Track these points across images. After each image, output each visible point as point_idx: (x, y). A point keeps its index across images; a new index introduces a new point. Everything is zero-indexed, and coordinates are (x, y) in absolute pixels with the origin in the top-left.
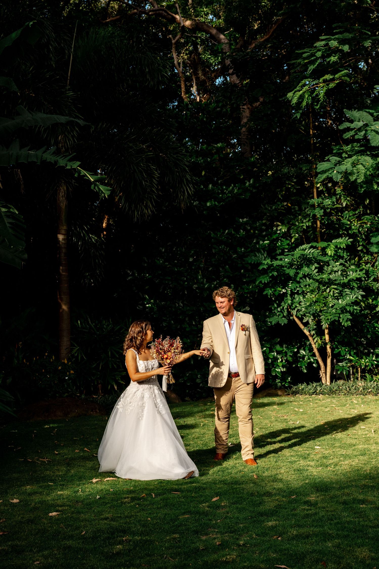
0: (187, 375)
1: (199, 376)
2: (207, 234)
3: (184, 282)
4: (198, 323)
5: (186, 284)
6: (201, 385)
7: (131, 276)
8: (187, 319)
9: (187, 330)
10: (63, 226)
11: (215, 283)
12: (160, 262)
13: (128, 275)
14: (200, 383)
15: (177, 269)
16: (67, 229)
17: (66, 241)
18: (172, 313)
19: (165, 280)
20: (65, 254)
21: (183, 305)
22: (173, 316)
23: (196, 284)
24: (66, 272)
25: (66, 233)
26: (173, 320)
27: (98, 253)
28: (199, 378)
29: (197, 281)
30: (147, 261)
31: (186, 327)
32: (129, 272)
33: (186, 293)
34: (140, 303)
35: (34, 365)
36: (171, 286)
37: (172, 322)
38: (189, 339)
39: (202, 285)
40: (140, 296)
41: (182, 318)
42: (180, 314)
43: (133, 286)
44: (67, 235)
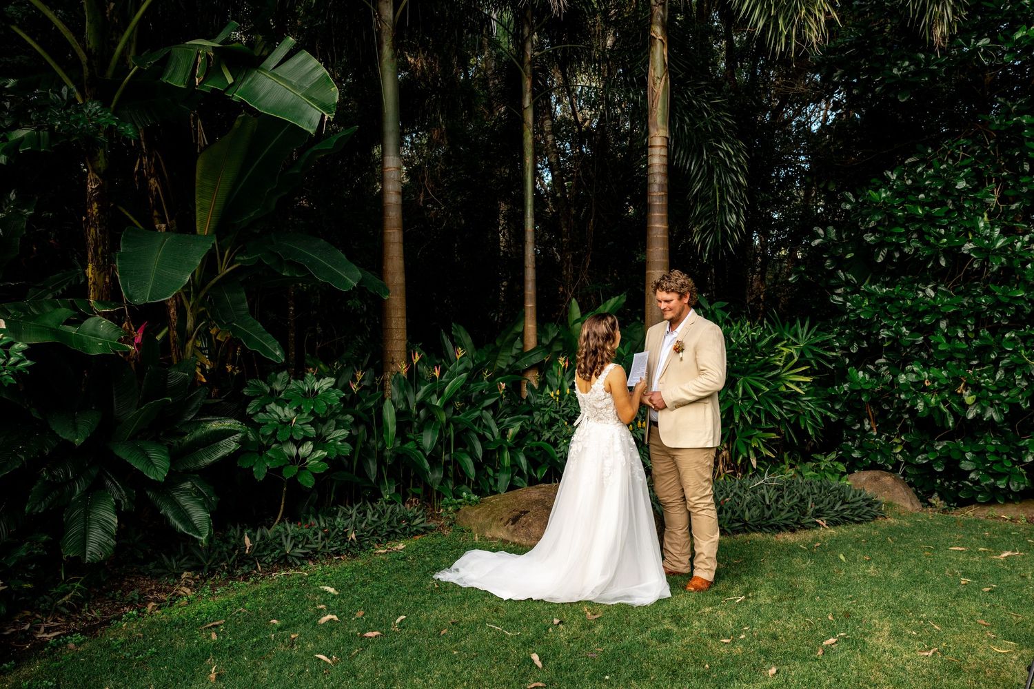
0: (938, 448)
1: (969, 455)
2: (1010, 123)
3: (939, 238)
4: (971, 335)
5: (944, 244)
6: (972, 475)
7: (820, 238)
8: (943, 324)
9: (941, 348)
10: (657, 130)
11: (1026, 238)
12: (880, 195)
13: (817, 236)
14: (970, 472)
15: (923, 209)
16: (667, 136)
17: (665, 160)
18: (908, 310)
19: (892, 234)
20: (661, 185)
21: (936, 295)
22: (906, 317)
23: (970, 241)
24: (662, 223)
25: (665, 144)
26: (907, 325)
27: (729, 181)
28: (967, 460)
29: (974, 234)
30: (853, 200)
31: (939, 341)
32: (821, 231)
33: (943, 263)
34: (839, 291)
35: (567, 404)
36: (906, 250)
37: (904, 329)
38: (945, 369)
39: (987, 242)
40: (839, 278)
41: (929, 322)
42: (925, 313)
43: (826, 259)
44: (668, 147)
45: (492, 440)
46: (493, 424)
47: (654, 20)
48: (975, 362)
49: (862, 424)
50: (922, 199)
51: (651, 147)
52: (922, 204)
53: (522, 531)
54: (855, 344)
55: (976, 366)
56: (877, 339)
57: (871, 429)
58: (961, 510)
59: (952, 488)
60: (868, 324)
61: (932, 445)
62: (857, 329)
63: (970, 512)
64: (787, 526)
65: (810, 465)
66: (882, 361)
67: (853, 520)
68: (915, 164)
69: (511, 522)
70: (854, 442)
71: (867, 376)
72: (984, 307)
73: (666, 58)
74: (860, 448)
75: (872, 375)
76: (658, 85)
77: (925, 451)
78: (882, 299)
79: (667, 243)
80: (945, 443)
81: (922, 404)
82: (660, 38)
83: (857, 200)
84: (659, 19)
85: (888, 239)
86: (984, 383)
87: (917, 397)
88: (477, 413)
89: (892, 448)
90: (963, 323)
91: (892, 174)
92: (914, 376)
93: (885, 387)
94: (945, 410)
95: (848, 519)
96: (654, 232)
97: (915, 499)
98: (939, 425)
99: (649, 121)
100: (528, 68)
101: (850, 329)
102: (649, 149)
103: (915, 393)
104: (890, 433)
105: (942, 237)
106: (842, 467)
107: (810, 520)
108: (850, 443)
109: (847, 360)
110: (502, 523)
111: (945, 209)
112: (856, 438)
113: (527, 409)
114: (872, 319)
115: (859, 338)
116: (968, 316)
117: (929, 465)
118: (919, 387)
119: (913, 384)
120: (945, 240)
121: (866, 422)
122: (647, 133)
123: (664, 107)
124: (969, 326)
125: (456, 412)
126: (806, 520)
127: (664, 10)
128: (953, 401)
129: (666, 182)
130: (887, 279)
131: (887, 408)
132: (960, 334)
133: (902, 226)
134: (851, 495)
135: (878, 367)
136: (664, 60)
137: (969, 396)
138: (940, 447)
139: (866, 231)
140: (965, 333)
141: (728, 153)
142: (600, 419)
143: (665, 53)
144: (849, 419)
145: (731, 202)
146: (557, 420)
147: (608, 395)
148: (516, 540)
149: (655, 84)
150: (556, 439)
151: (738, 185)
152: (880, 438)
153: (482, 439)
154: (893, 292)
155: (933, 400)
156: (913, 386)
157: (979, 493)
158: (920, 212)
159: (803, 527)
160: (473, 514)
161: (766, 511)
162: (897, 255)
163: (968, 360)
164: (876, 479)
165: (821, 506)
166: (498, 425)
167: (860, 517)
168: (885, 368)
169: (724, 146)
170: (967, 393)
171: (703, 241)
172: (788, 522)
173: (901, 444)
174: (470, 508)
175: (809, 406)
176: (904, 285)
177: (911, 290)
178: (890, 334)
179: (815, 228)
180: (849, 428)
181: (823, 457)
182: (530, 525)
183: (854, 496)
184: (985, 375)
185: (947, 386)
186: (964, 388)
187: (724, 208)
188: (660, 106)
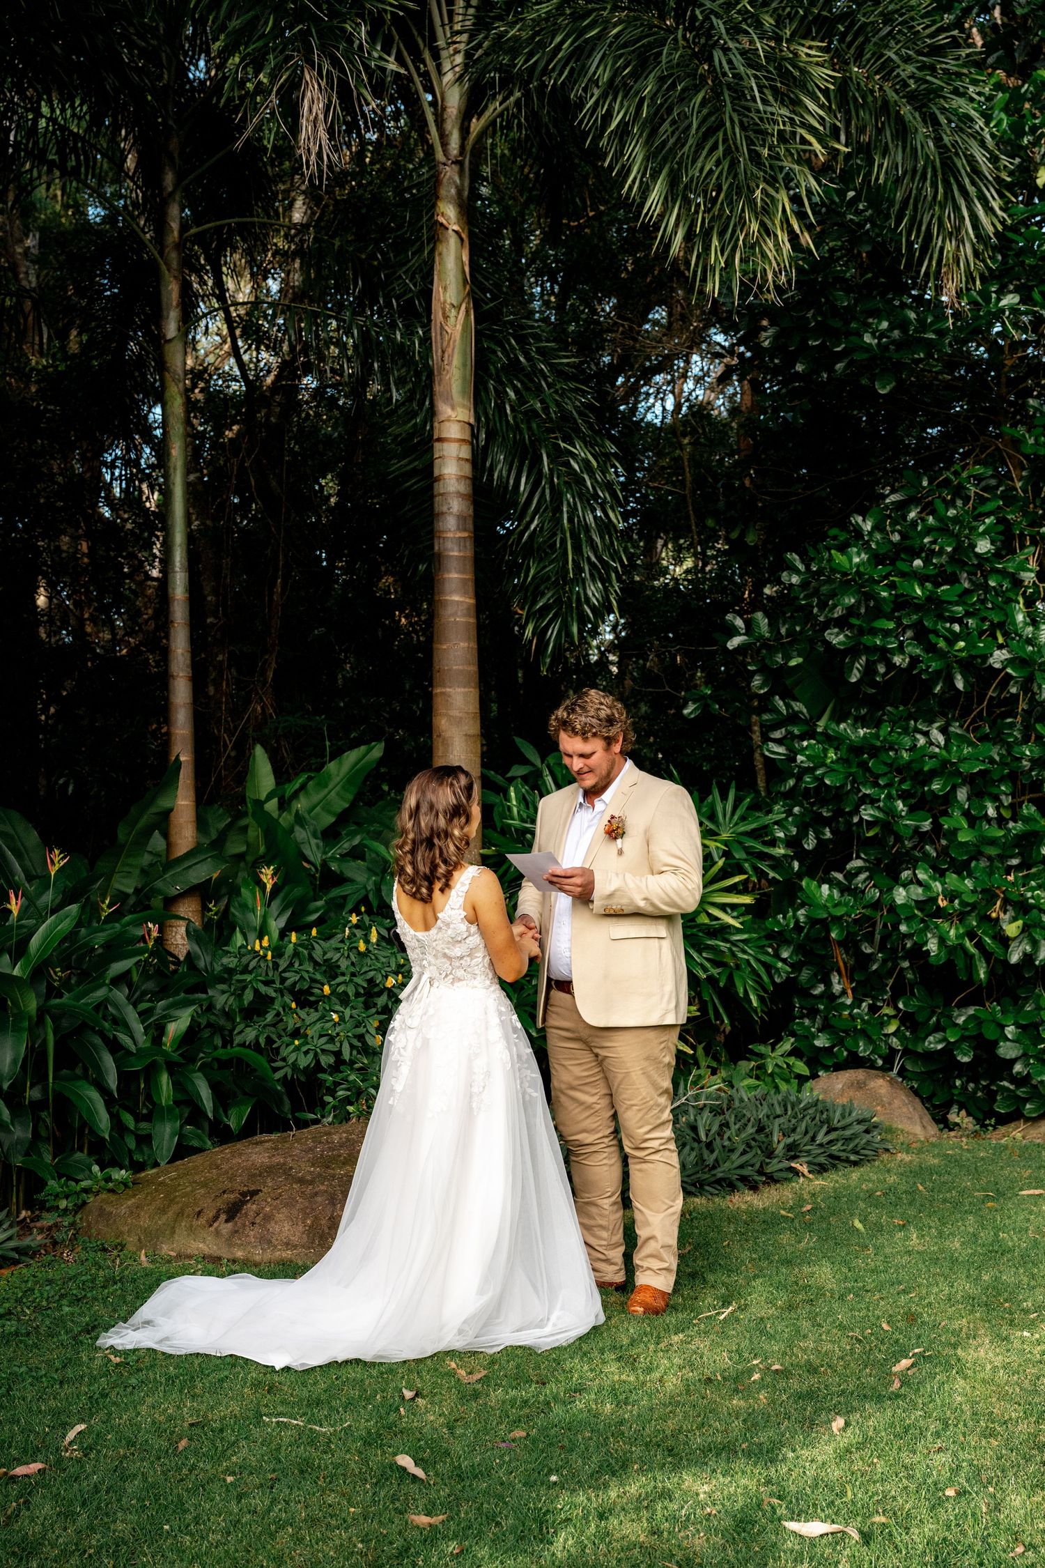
0: (961, 1020)
1: (1010, 1031)
3: (952, 639)
4: (1006, 814)
5: (961, 649)
6: (1018, 1068)
7: (740, 635)
8: (962, 794)
9: (962, 837)
10: (452, 408)
12: (850, 561)
13: (732, 631)
14: (1013, 1062)
15: (922, 586)
16: (472, 421)
17: (467, 469)
18: (902, 770)
19: (873, 632)
20: (461, 518)
21: (947, 741)
22: (902, 781)
23: (1000, 647)
24: (465, 594)
25: (467, 436)
26: (904, 796)
27: (590, 518)
28: (1008, 1039)
29: (1005, 634)
30: (801, 567)
31: (957, 826)
32: (739, 622)
33: (960, 685)
34: (777, 734)
35: (291, 964)
36: (897, 660)
37: (900, 805)
38: (970, 875)
39: (1030, 648)
40: (775, 710)
41: (940, 790)
42: (933, 774)
43: (754, 673)
44: (472, 444)
45: (133, 1049)
46: (131, 1016)
47: (443, 192)
48: (1015, 862)
49: (828, 984)
50: (918, 568)
51: (440, 440)
52: (922, 579)
53: (252, 1233)
54: (811, 834)
55: (1018, 868)
56: (849, 824)
57: (844, 992)
58: (1002, 1129)
59: (979, 1094)
60: (836, 796)
61: (950, 1017)
62: (812, 804)
63: (1017, 1133)
64: (744, 1179)
65: (744, 1066)
66: (857, 863)
67: (847, 1161)
68: (902, 506)
69: (223, 1217)
70: (813, 1021)
71: (836, 893)
72: (1025, 763)
73: (467, 269)
74: (826, 1027)
75: (844, 890)
76: (452, 320)
77: (938, 1028)
78: (857, 749)
79: (474, 633)
80: (971, 1011)
81: (935, 941)
82: (456, 228)
83: (808, 567)
84: (453, 191)
85: (867, 640)
86: (1032, 897)
87: (927, 928)
88: (100, 993)
89: (883, 1025)
90: (995, 791)
91: (864, 520)
92: (920, 890)
93: (868, 912)
94: (973, 950)
95: (838, 1158)
96: (450, 610)
97: (927, 1118)
98: (963, 977)
99: (437, 388)
100: (173, 256)
101: (801, 806)
102: (437, 445)
103: (923, 921)
104: (875, 998)
105: (957, 637)
106: (801, 1068)
107: (781, 1166)
108: (807, 1022)
109: (796, 865)
110: (202, 1221)
111: (958, 589)
112: (818, 1011)
113: (192, 981)
114: (842, 786)
115: (817, 822)
116: (1002, 779)
117: (949, 1051)
118: (928, 909)
119: (920, 904)
120: (962, 644)
121: (835, 979)
122: (432, 413)
123: (464, 365)
124: (1003, 797)
125: (52, 992)
126: (774, 1166)
127: (461, 173)
128: (984, 933)
129: (471, 512)
130: (863, 712)
131: (869, 951)
132: (991, 812)
133: (889, 618)
134: (838, 1114)
135: (851, 876)
136: (464, 272)
137: (1011, 922)
138: (963, 1018)
139: (827, 625)
140: (997, 809)
141: (586, 465)
142: (458, 980)
143: (466, 258)
144: (805, 975)
145: (593, 559)
146: (272, 1000)
147: (474, 928)
148: (239, 1254)
149: (446, 317)
150: (269, 1041)
151: (605, 527)
152: (859, 1007)
153: (115, 1047)
154: (877, 736)
155: (952, 933)
156: (919, 909)
157: (1026, 1100)
158: (919, 592)
159: (772, 1180)
160: (123, 1210)
161: (706, 1153)
162: (882, 669)
163: (1003, 858)
164: (860, 1086)
165: (795, 1137)
166: (144, 1015)
167: (857, 1153)
168: (863, 876)
169: (579, 450)
170: (1007, 917)
171: (541, 634)
172: (747, 1172)
173: (895, 1017)
174: (113, 1197)
175: (744, 952)
176: (894, 723)
177: (906, 731)
178: (877, 814)
179: (729, 617)
180: (805, 993)
181: (769, 1048)
182: (268, 1218)
183: (843, 1116)
184: (1033, 883)
185: (974, 906)
186: (1001, 908)
187: (582, 570)
188: (456, 361)
